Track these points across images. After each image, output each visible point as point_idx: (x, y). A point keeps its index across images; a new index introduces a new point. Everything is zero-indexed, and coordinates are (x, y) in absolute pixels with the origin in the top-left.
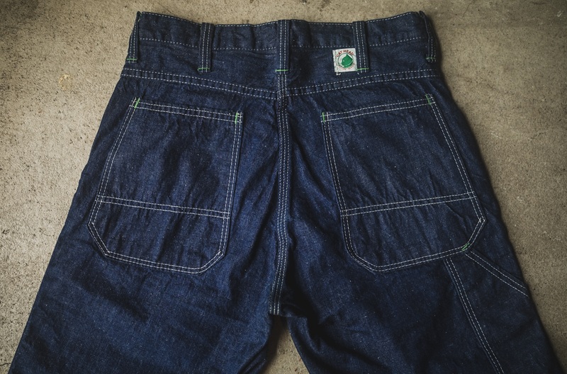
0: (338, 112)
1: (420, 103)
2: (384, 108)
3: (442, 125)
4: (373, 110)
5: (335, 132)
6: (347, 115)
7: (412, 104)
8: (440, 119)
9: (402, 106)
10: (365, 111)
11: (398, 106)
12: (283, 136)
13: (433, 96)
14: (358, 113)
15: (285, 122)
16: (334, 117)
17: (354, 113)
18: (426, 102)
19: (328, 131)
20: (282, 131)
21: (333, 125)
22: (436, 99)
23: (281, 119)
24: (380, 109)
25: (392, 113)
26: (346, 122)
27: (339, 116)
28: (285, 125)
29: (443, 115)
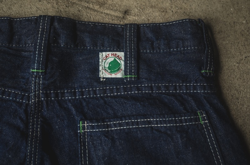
0: (98, 122)
1: (191, 120)
2: (150, 123)
3: (214, 148)
4: (137, 123)
5: (93, 144)
6: (108, 126)
7: (181, 121)
8: (211, 141)
9: (170, 122)
10: (128, 124)
11: (165, 122)
12: (31, 145)
13: (207, 113)
14: (120, 125)
15: (37, 128)
16: (93, 127)
17: (115, 125)
18: (197, 120)
19: (84, 142)
20: (32, 139)
21: (91, 136)
22: (209, 118)
23: (33, 125)
24: (144, 123)
25: (158, 129)
26: (106, 134)
27: (98, 127)
28: (37, 132)
29: (215, 136)
